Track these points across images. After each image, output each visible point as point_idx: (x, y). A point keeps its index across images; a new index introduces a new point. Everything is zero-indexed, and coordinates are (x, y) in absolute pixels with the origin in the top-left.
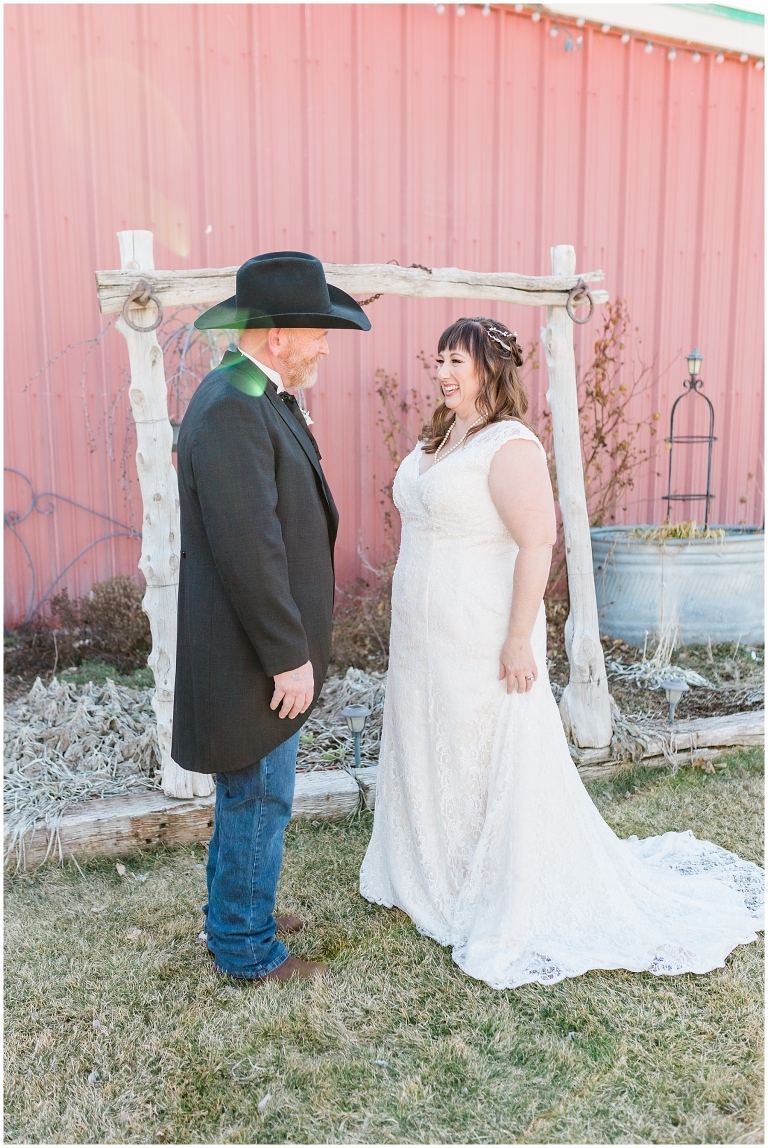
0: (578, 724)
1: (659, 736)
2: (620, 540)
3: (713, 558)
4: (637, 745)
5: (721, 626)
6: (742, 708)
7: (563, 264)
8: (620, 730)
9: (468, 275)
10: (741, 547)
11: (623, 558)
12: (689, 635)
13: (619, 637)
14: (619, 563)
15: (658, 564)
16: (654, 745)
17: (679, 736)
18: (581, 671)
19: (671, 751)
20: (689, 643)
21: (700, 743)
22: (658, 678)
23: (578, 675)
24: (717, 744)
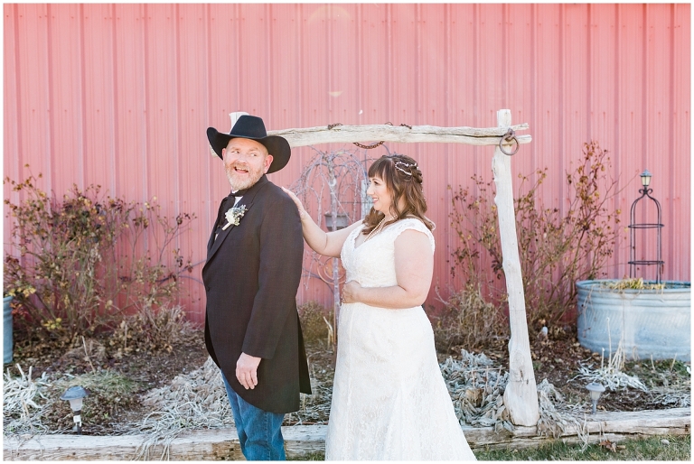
0: (514, 409)
1: (576, 422)
2: (595, 289)
3: (658, 303)
4: (557, 427)
5: (665, 348)
6: (657, 407)
7: (504, 120)
8: (544, 416)
9: (436, 129)
10: (678, 296)
11: (598, 300)
12: (643, 353)
13: (597, 351)
14: (594, 303)
15: (620, 305)
16: (571, 428)
17: (591, 423)
18: (516, 374)
19: (583, 433)
20: (643, 358)
21: (608, 429)
22: (609, 380)
23: (513, 377)
24: (622, 431)
